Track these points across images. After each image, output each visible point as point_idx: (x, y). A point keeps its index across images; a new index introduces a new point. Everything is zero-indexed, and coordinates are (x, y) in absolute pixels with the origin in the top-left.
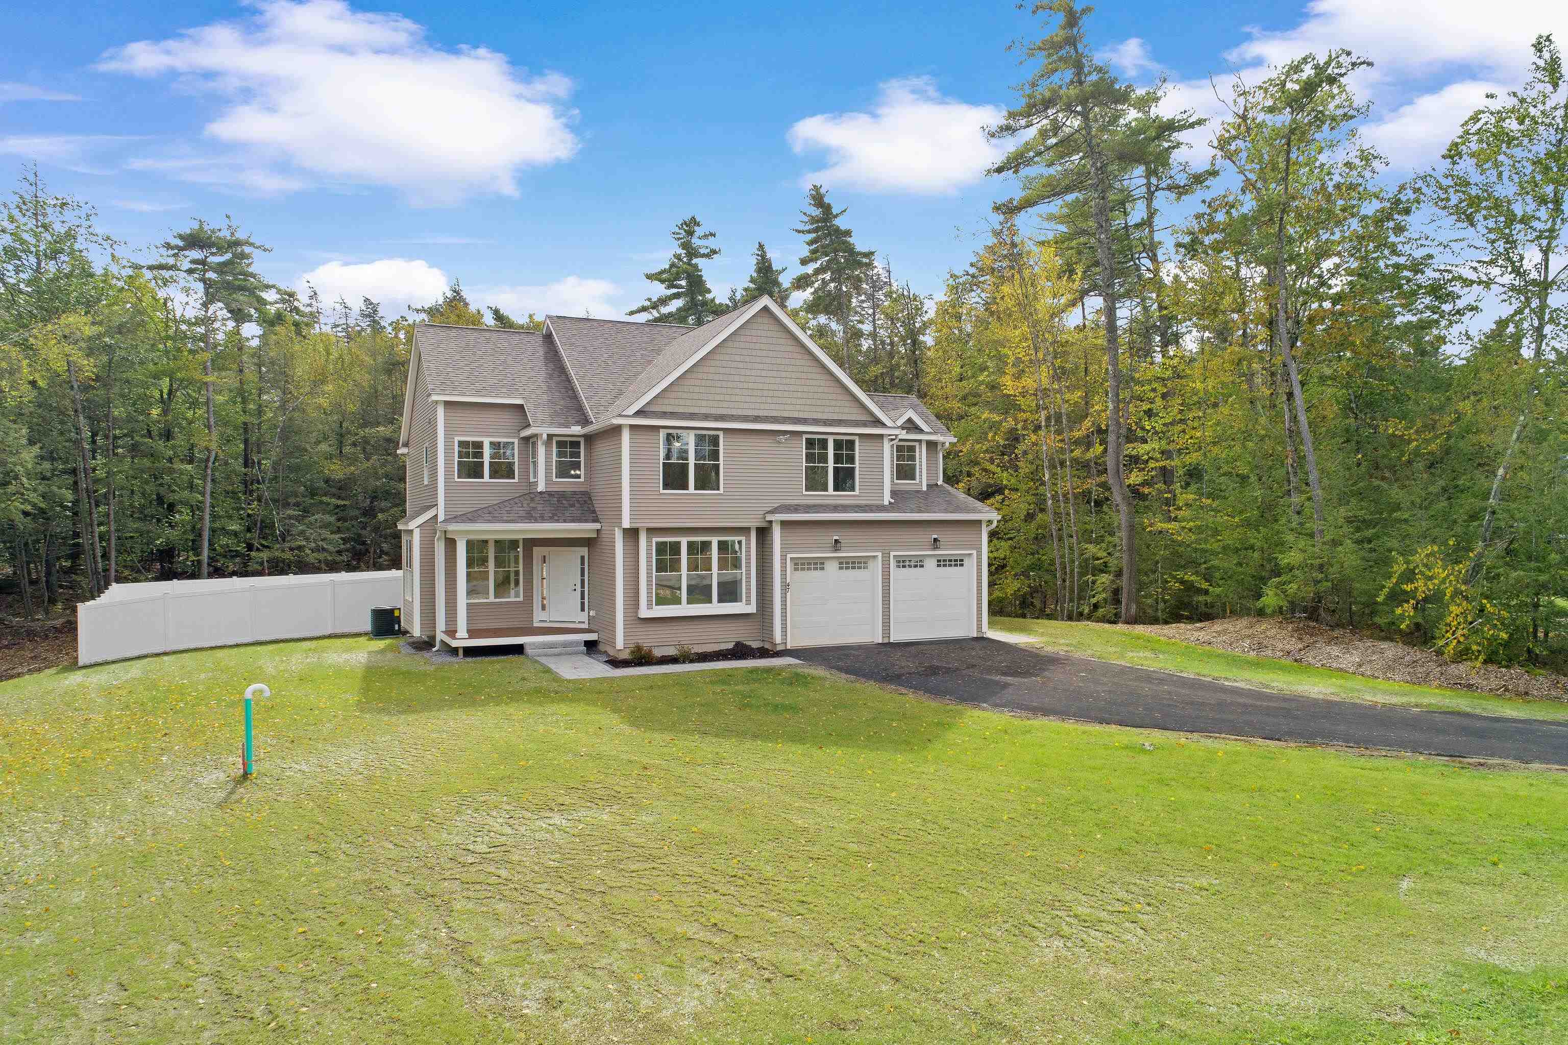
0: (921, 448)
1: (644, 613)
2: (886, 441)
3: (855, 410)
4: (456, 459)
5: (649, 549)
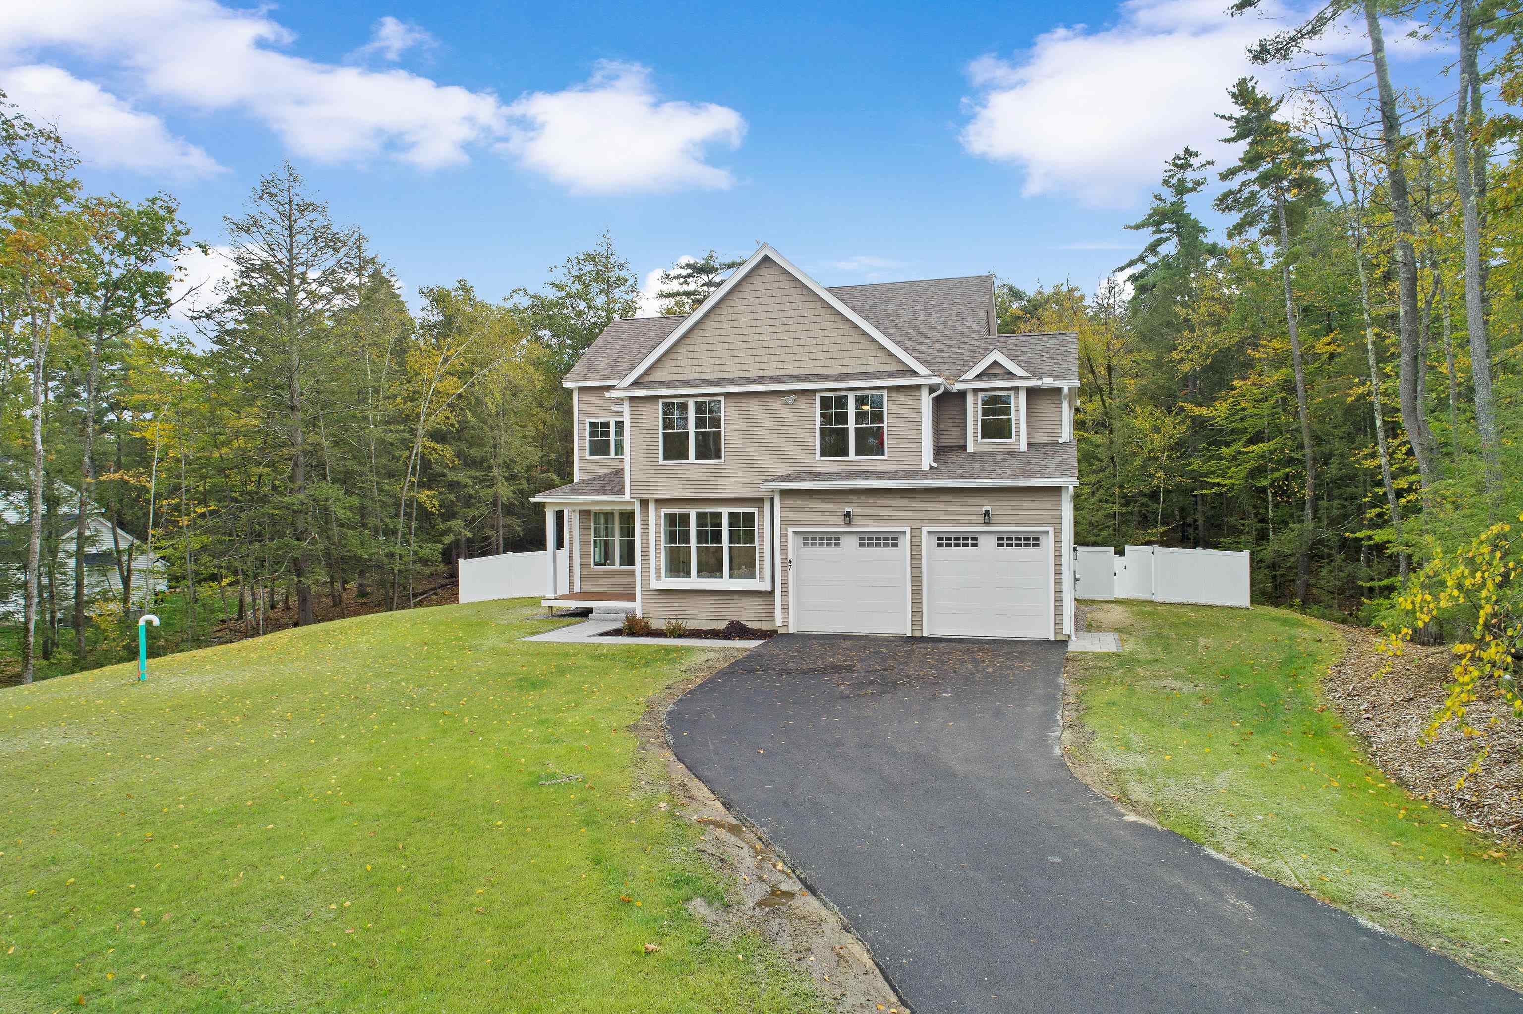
0: (1017, 398)
1: (655, 585)
2: (925, 393)
3: (879, 360)
4: (588, 438)
5: (657, 521)
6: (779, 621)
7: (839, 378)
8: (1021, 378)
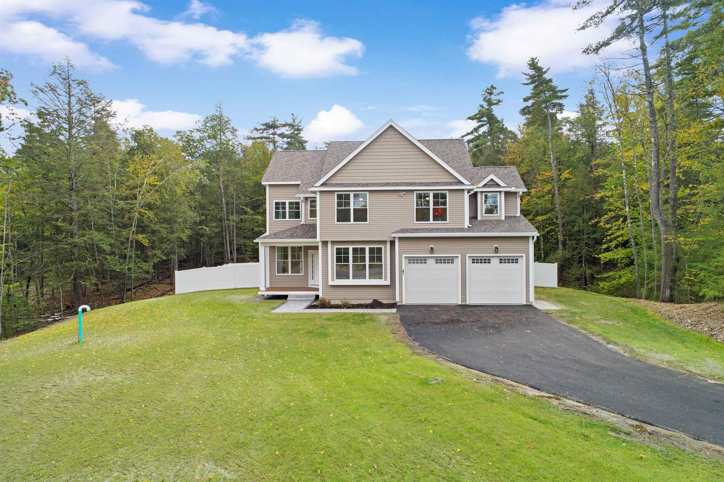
0: (500, 196)
1: (331, 283)
2: (466, 192)
3: (445, 177)
4: (274, 210)
5: (332, 252)
6: (397, 299)
7: (426, 184)
8: (504, 187)
